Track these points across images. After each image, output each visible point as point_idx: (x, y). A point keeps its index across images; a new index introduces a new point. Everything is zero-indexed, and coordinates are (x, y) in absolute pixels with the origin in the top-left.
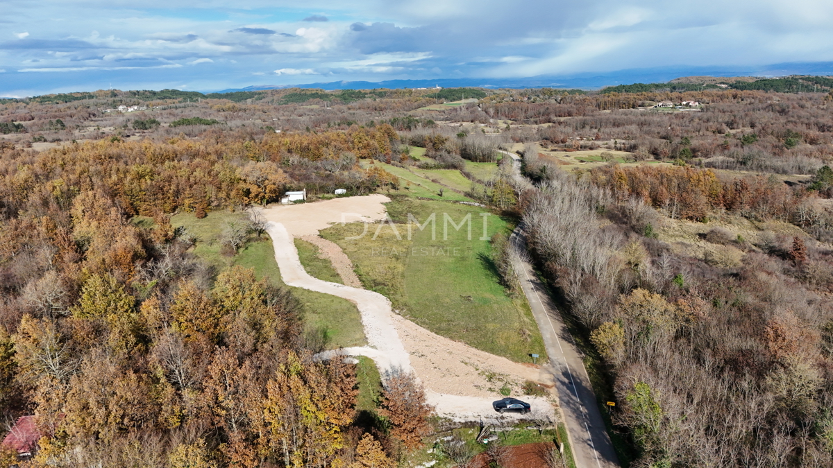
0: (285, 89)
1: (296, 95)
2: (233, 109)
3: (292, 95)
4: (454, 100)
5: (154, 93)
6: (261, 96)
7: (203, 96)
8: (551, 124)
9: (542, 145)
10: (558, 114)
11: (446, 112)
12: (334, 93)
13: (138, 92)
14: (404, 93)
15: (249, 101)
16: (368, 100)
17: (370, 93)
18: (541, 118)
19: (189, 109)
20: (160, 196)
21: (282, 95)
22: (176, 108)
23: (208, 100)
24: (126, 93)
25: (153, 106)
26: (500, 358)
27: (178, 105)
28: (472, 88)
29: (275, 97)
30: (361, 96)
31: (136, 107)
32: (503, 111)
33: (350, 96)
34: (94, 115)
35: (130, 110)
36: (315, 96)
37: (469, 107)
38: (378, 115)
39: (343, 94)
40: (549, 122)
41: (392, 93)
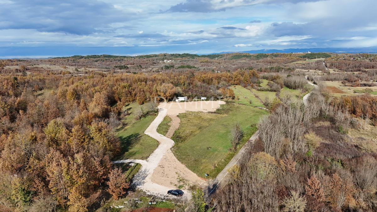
0: (232, 53)
1: (237, 56)
2: (207, 62)
3: (235, 56)
4: (312, 59)
5: (179, 55)
6: (222, 56)
7: (199, 56)
8: (360, 72)
9: (342, 83)
10: (366, 67)
11: (305, 64)
12: (254, 55)
13: (174, 54)
14: (288, 55)
15: (216, 58)
16: (269, 59)
17: (271, 55)
18: (355, 69)
19: (190, 61)
20: (129, 95)
21: (231, 56)
22: (185, 61)
23: (200, 58)
24: (169, 55)
25: (177, 60)
26: (194, 174)
27: (186, 60)
28: (326, 53)
29: (228, 57)
30: (266, 56)
31: (170, 61)
32: (335, 64)
33: (261, 56)
34: (155, 63)
35: (168, 61)
36: (244, 56)
37: (317, 62)
38: (270, 65)
39: (258, 56)
40: (359, 71)
41: (281, 55)
